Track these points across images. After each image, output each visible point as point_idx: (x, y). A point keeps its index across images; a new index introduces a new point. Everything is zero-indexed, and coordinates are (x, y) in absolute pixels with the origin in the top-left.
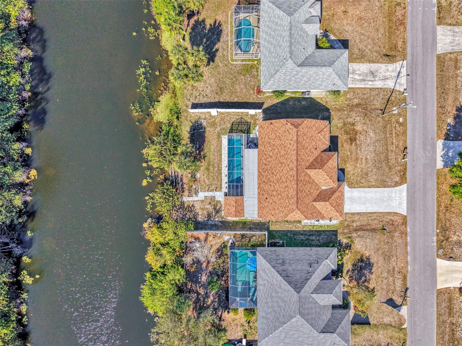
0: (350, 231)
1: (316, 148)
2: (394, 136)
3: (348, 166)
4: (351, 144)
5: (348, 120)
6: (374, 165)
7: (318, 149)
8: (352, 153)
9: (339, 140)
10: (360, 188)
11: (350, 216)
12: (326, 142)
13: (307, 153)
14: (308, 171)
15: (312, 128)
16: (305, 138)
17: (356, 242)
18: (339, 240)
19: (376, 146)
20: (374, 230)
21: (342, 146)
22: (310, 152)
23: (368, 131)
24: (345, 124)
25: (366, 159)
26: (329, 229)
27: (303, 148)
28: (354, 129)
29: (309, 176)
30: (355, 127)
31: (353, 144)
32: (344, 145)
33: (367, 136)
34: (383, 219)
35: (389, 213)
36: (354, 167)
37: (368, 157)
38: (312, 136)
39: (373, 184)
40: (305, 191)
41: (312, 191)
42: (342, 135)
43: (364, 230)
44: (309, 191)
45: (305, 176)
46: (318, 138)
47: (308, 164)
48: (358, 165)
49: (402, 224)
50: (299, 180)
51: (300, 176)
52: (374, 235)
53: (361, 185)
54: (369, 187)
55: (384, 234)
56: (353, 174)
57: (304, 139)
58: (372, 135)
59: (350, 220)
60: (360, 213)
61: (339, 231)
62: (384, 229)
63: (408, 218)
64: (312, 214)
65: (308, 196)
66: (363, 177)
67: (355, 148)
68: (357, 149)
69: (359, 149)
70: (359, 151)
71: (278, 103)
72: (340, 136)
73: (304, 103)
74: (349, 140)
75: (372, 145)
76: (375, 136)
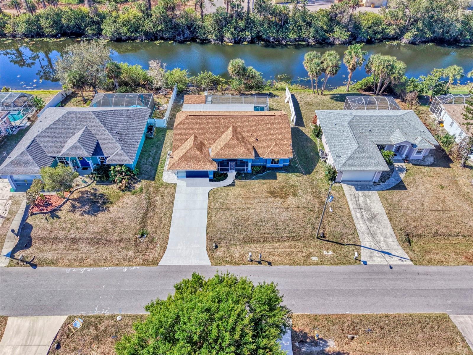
0: (150, 193)
1: (258, 140)
2: (288, 250)
3: (239, 189)
4: (268, 192)
5: (300, 191)
6: (240, 218)
7: (257, 142)
8: (256, 192)
9: (271, 180)
10: (209, 203)
11: (171, 193)
12: (266, 154)
13: (251, 128)
14: (231, 129)
15: (281, 134)
16: (268, 125)
17: (132, 197)
18: (141, 180)
19: (268, 222)
20: (144, 220)
21: (264, 184)
22: (253, 132)
23: (289, 210)
24: (293, 186)
25: (249, 209)
26: (158, 173)
27: (256, 123)
28: (288, 195)
29: (225, 131)
30: (291, 197)
31: (268, 195)
32: (265, 186)
33: (282, 210)
34: (158, 232)
35: (166, 239)
36: (237, 195)
37: (252, 211)
38: (271, 135)
39: (213, 219)
40: (207, 125)
41: (207, 134)
42: (278, 183)
43: (147, 209)
44: (207, 131)
45: (225, 126)
46: (270, 142)
47: (239, 129)
48: (240, 199)
49: (145, 260)
50: (220, 118)
51: (225, 119)
52: (138, 219)
53: (213, 204)
54: (208, 214)
55: (135, 234)
56: (227, 195)
57: (266, 123)
58: (284, 215)
59: (166, 192)
60: (173, 203)
61: (152, 183)
62: (142, 235)
63: (153, 268)
64: (180, 134)
65: (202, 129)
66: (223, 205)
67: (263, 196)
68: (262, 198)
69: (261, 200)
70: (258, 200)
71: (306, 136)
72: (277, 181)
73: (312, 154)
74: (272, 190)
75: (269, 216)
76: (283, 220)
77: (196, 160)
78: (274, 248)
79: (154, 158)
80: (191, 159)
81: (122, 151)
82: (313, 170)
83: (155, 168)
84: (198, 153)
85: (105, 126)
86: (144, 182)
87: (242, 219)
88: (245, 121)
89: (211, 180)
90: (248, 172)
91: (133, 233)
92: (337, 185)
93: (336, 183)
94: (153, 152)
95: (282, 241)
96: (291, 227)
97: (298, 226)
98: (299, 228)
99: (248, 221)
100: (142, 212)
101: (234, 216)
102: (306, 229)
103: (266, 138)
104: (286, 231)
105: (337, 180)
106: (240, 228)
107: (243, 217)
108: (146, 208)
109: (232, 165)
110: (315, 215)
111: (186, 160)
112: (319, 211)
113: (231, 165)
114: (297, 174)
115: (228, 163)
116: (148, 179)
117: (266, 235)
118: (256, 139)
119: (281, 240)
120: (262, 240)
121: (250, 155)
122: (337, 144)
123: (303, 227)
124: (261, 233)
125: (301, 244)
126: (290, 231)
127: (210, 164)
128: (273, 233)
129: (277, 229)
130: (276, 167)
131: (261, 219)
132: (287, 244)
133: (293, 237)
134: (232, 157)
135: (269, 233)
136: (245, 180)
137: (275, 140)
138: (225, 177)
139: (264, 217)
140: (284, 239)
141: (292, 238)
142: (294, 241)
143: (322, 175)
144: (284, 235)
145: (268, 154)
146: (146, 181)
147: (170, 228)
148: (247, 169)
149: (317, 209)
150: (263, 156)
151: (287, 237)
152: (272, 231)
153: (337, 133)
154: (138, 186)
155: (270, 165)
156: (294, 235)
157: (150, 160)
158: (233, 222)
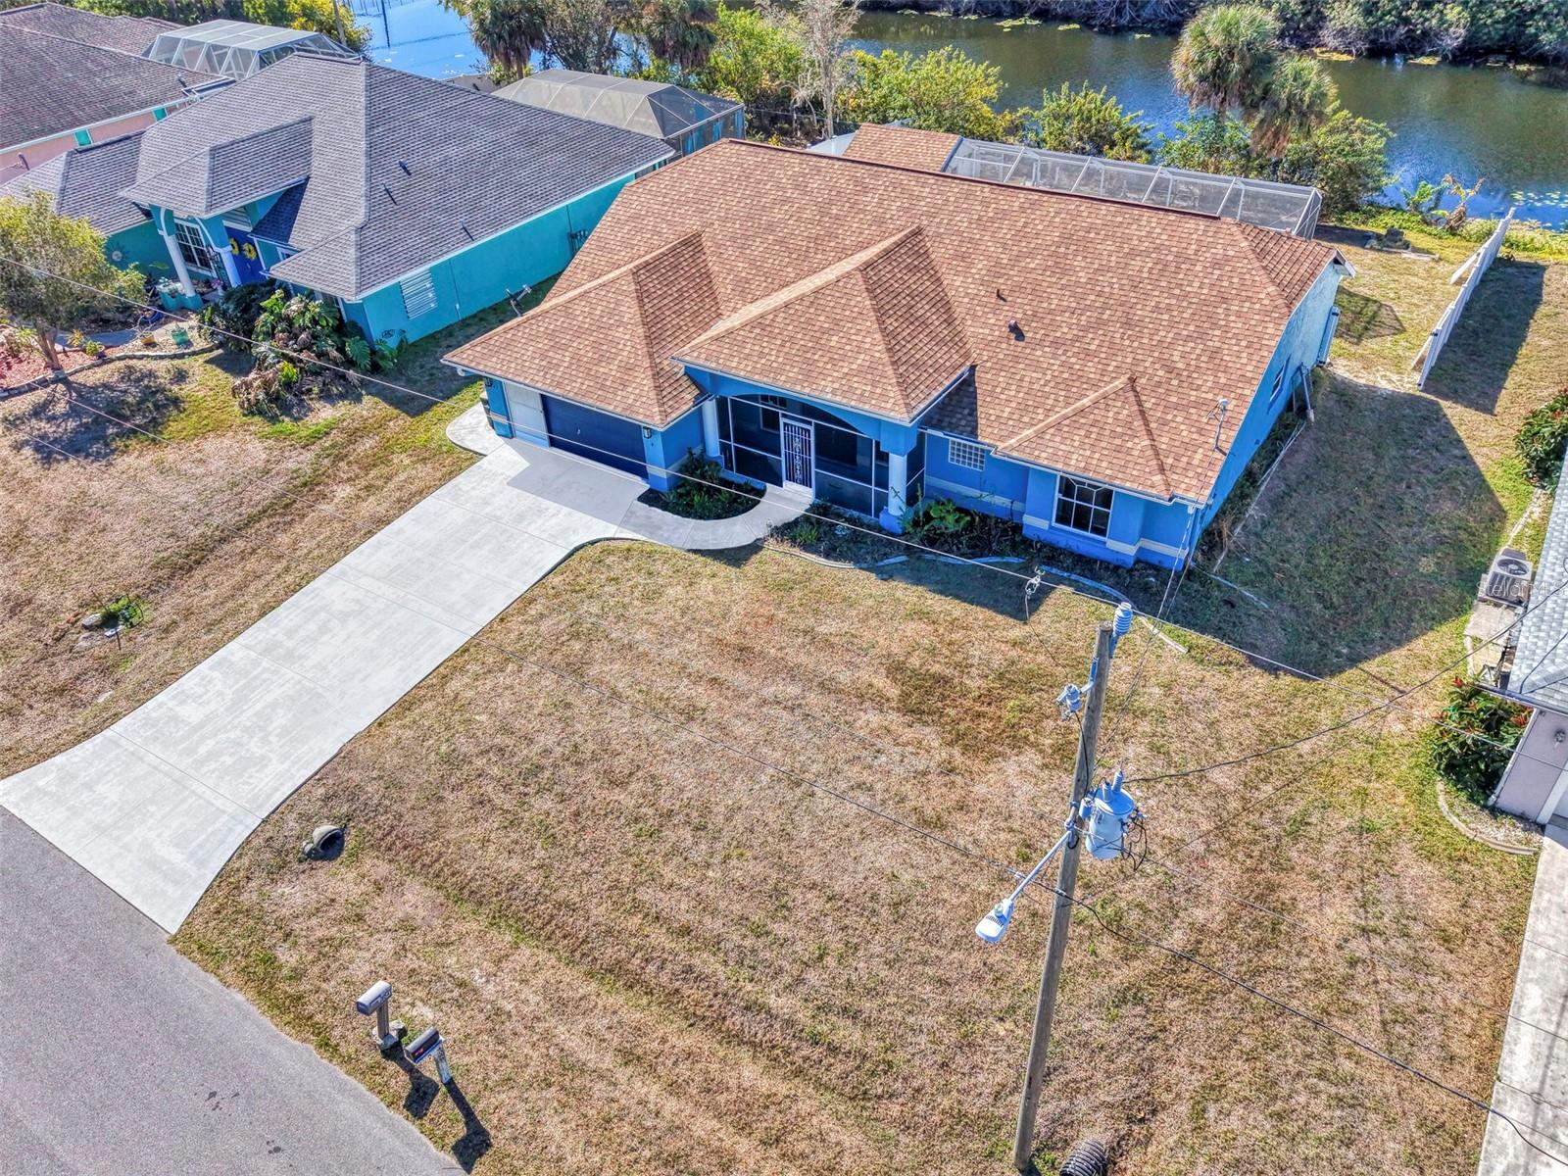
0: (340, 458)
1: (1020, 336)
2: (703, 1125)
3: (745, 589)
4: (897, 670)
5: (1133, 750)
6: (591, 747)
9: (981, 614)
10: (522, 598)
11: (417, 487)
12: (1029, 432)
13: (1019, 258)
16: (1137, 262)
17: (253, 445)
18: (366, 399)
19: (736, 852)
20: (192, 560)
21: (920, 615)
22: (1018, 287)
25: (692, 715)
27: (1066, 239)
28: (1018, 743)
30: (1030, 758)
31: (881, 682)
32: (913, 627)
34: (176, 635)
36: (703, 614)
37: (694, 735)
38: (1128, 324)
39: (456, 684)
40: (786, 202)
41: (758, 247)
42: (1017, 644)
43: (252, 520)
44: (770, 228)
45: (877, 220)
46: (1091, 369)
47: (942, 252)
50: (872, 175)
51: (896, 184)
52: (169, 543)
54: (464, 650)
55: (91, 603)
56: (651, 596)
59: (402, 477)
60: (370, 534)
61: (399, 422)
62: (110, 620)
66: (576, 636)
67: (844, 677)
68: (826, 686)
69: (813, 698)
70: (793, 690)
71: (1467, 458)
72: (1018, 631)
73: (1427, 565)
74: (936, 668)
75: (771, 817)
76: (842, 885)
77: (594, 344)
78: (628, 1057)
80: (579, 334)
82: (1354, 661)
85: (371, 128)
86: (365, 409)
87: (594, 758)
88: (1006, 215)
89: (651, 497)
91: (89, 593)
92: (1500, 834)
93: (1495, 812)
95: (735, 1038)
96: (860, 968)
97: (926, 991)
98: (917, 1005)
99: (622, 784)
100: (216, 521)
101: (566, 722)
102: (967, 1044)
103: (1077, 339)
104: (812, 976)
105: (1507, 793)
106: (545, 803)
107: (615, 745)
108: (255, 511)
109: (797, 444)
110: (1122, 976)
112: (1181, 958)
114: (1205, 640)
115: (772, 420)
116: (401, 402)
117: (658, 936)
118: (1016, 330)
119: (735, 1021)
120: (610, 953)
121: (894, 392)
123: (962, 1016)
124: (637, 907)
125: (850, 1139)
126: (841, 997)
127: (649, 383)
128: (716, 944)
129: (760, 932)
131: (706, 810)
132: (750, 1073)
133: (833, 1050)
134: (804, 391)
135: (685, 931)
137: (1136, 363)
139: (734, 810)
140: (756, 1028)
141: (817, 1053)
142: (819, 1084)
143: (1407, 720)
144: (773, 1001)
145: (1042, 433)
146: (383, 405)
147: (231, 639)
149: (1177, 939)
150: (1002, 439)
151: (789, 1023)
152: (713, 925)
154: (325, 414)
155: (1043, 524)
156: (849, 1035)
158: (536, 748)
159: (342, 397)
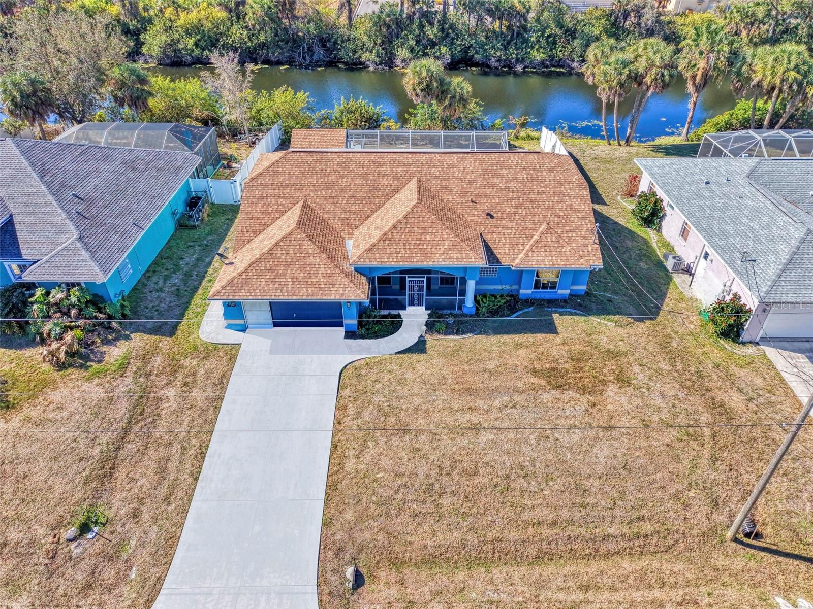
0: (148, 375)
1: (492, 217)
2: (637, 596)
3: (439, 362)
4: (535, 372)
5: (636, 369)
6: (447, 464)
7: (489, 223)
8: (495, 373)
9: (540, 337)
10: (337, 408)
11: (217, 374)
12: (521, 256)
13: (470, 183)
14: (413, 185)
15: (562, 201)
16: (520, 176)
17: (86, 386)
18: (132, 336)
19: (549, 478)
20: (107, 470)
21: (519, 346)
22: (477, 196)
23: (615, 433)
24: (614, 355)
25: (476, 429)
26: (189, 314)
27: (485, 172)
28: (604, 383)
29: (396, 191)
30: (613, 388)
31: (535, 380)
32: (522, 352)
33: (591, 433)
34: (146, 516)
35: (171, 543)
36: (434, 381)
37: (486, 437)
38: (532, 202)
39: (350, 465)
40: (342, 177)
41: (342, 201)
42: (564, 344)
43: (127, 430)
44: (342, 191)
45: (396, 178)
46: (529, 223)
47: (435, 187)
48: (442, 396)
50: (380, 158)
51: (394, 160)
52: (83, 464)
53: (351, 411)
54: (335, 447)
55: (59, 524)
56: (402, 382)
57: (516, 173)
58: (602, 452)
59: (201, 371)
60: (217, 409)
61: (165, 343)
62: (85, 528)
64: (261, 199)
65: (328, 188)
66: (386, 415)
67: (520, 384)
68: (516, 391)
69: (517, 398)
70: (506, 399)
72: (559, 339)
73: (644, 265)
74: (548, 366)
75: (550, 457)
76: (599, 470)
77: (302, 269)
78: (586, 588)
79: (188, 275)
80: (287, 266)
81: (79, 245)
83: (184, 300)
84: (310, 247)
85: (42, 177)
86: (138, 341)
87: (453, 468)
88: (453, 166)
89: (350, 335)
90: (465, 311)
91: (52, 519)
92: (750, 350)
93: (744, 343)
94: (190, 259)
95: (608, 555)
96: (632, 498)
97: (659, 494)
98: (661, 502)
99: (476, 474)
100: (104, 440)
101: (425, 457)
102: (686, 507)
103: (516, 213)
104: (617, 512)
105: (745, 336)
106: (447, 501)
107: (457, 458)
108: (124, 423)
109: (416, 288)
110: (706, 453)
111: (271, 270)
112: (714, 436)
113: (411, 288)
114: (617, 317)
115: (403, 281)
116: (156, 331)
117: (546, 531)
118: (488, 214)
119: (603, 549)
120: (532, 551)
121: (471, 254)
122: (730, 228)
123: (677, 496)
124: (527, 524)
125: (679, 566)
126: (634, 515)
127: (346, 281)
128: (570, 522)
129: (584, 506)
130: (548, 297)
131: (522, 468)
132: (627, 565)
133: (646, 536)
134: (417, 261)
135: (554, 523)
136: (458, 333)
137: (545, 217)
138: (395, 325)
139: (533, 461)
140: (613, 547)
141: (641, 541)
142: (652, 553)
143: (692, 323)
144: (611, 531)
145: (527, 255)
146: (146, 336)
147: (190, 501)
148: (462, 302)
149: (707, 431)
150: (513, 261)
151: (623, 536)
152: (565, 514)
153: (719, 203)
154: (115, 353)
155: (529, 292)
156: (647, 528)
157: (176, 279)
158: (422, 476)
159: (117, 339)
